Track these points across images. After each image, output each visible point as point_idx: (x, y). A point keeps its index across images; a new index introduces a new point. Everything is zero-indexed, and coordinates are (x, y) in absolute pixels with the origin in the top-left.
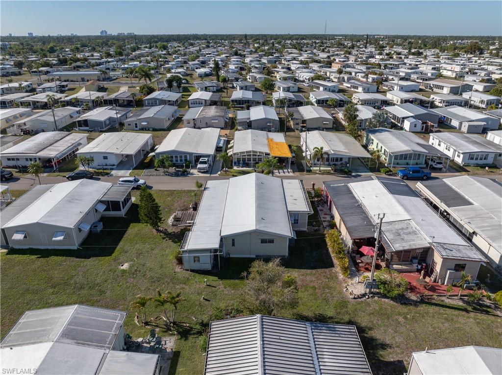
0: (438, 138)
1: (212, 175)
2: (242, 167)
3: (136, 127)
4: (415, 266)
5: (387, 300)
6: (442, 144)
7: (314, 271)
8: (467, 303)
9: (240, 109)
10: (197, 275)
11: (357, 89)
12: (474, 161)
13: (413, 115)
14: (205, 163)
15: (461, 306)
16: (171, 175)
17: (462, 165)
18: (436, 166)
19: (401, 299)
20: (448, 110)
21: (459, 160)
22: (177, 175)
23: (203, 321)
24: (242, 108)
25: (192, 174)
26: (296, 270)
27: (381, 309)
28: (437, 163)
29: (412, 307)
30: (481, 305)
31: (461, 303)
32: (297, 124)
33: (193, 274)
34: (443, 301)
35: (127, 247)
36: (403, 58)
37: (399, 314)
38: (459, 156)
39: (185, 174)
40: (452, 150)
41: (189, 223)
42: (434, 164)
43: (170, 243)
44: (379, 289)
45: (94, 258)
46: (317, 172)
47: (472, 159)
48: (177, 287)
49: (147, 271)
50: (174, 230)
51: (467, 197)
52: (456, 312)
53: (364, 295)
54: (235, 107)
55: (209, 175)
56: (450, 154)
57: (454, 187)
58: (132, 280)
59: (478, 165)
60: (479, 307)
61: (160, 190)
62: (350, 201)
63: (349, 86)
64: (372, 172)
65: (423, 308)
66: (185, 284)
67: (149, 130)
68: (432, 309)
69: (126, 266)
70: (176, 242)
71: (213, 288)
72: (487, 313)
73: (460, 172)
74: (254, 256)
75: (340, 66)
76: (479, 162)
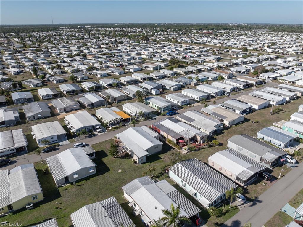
0: (169, 97)
3: (34, 118)
4: (193, 142)
5: (192, 152)
6: (172, 99)
8: (208, 146)
9: (72, 95)
10: (144, 164)
11: (115, 73)
12: (184, 104)
13: (153, 87)
14: (100, 128)
16: (88, 137)
17: (181, 106)
19: (196, 150)
20: (162, 81)
21: (180, 104)
22: (91, 136)
24: (73, 94)
25: (96, 134)
27: (193, 154)
29: (198, 151)
30: (211, 145)
31: (207, 147)
32: (112, 100)
33: (142, 164)
34: (203, 147)
36: (116, 46)
37: (197, 154)
38: (179, 103)
39: (94, 135)
40: (176, 101)
41: (123, 151)
42: (174, 108)
44: (190, 149)
45: (106, 173)
46: (141, 120)
47: (183, 103)
49: (128, 169)
50: (120, 156)
51: (193, 118)
52: (207, 149)
53: (187, 152)
54: (69, 95)
55: (104, 133)
56: (176, 102)
57: (187, 116)
58: (127, 173)
59: (185, 105)
60: (211, 146)
61: (94, 144)
62: (166, 128)
63: (110, 72)
64: (158, 116)
65: (201, 150)
66: (143, 168)
67: (42, 118)
68: (203, 150)
69: (120, 171)
70: (125, 159)
71: (152, 165)
72: (212, 147)
73: (182, 109)
74: (153, 154)
75: (92, 57)
76: (185, 104)
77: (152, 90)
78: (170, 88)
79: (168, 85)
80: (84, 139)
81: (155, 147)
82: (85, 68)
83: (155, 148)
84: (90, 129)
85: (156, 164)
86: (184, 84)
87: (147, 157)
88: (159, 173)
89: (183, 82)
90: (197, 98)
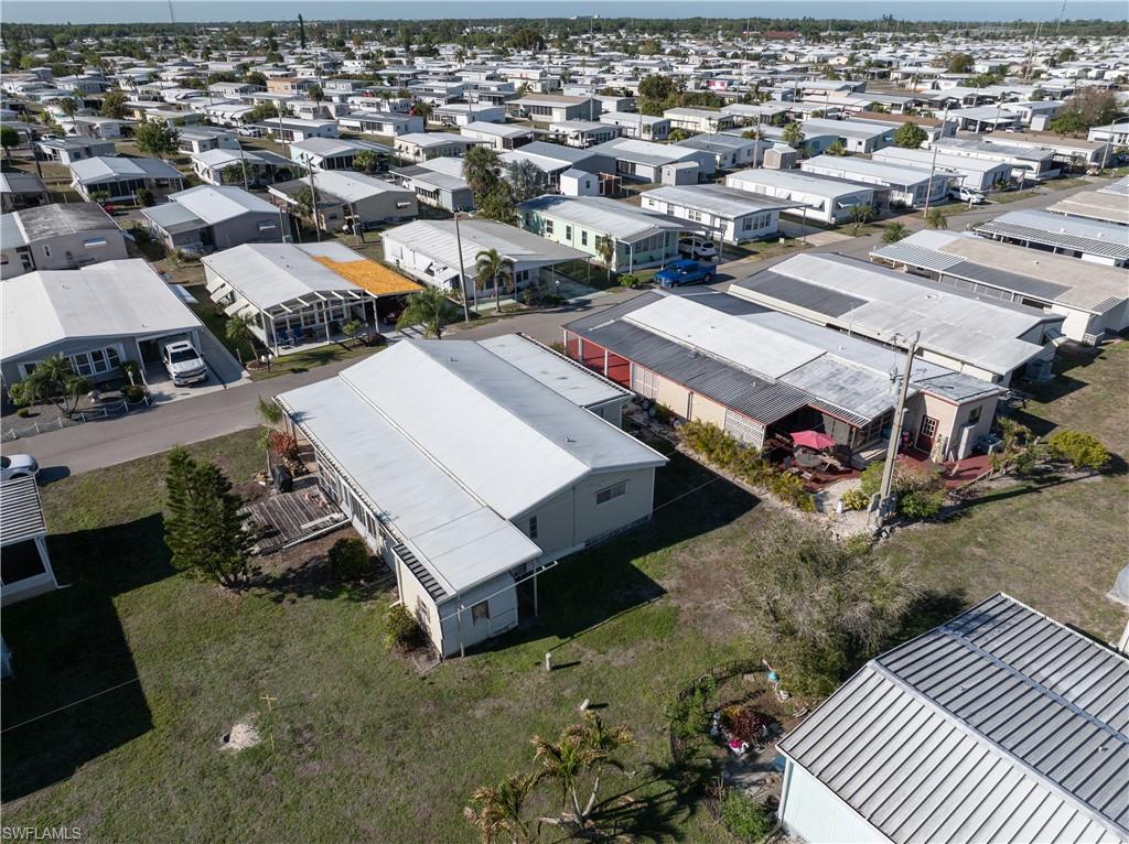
0: (662, 198)
1: (229, 386)
2: (297, 344)
5: (918, 526)
6: (678, 209)
7: (735, 525)
8: (1019, 475)
10: (492, 656)
11: (380, 129)
12: (753, 233)
13: (571, 163)
14: (190, 355)
15: (1017, 486)
16: (96, 416)
17: (735, 244)
18: (704, 253)
19: (941, 515)
20: (614, 147)
21: (728, 235)
22: (113, 411)
23: (651, 764)
25: (161, 397)
26: (701, 537)
27: (929, 547)
28: (705, 246)
29: (965, 522)
30: (1039, 473)
31: (1014, 482)
32: (333, 217)
33: (480, 658)
34: (989, 488)
35: (180, 677)
36: (405, 63)
37: (964, 543)
38: (722, 227)
39: (140, 402)
41: (316, 528)
42: (699, 249)
43: (310, 604)
44: (901, 507)
45: (91, 767)
46: (494, 313)
47: (749, 227)
48: (479, 714)
49: (335, 716)
50: (286, 565)
51: (844, 292)
52: (1025, 500)
55: (221, 387)
57: (803, 279)
58: (314, 765)
60: (1043, 477)
61: (108, 469)
62: (668, 351)
63: (358, 124)
64: (602, 289)
65: (980, 513)
66: (488, 695)
68: (993, 509)
69: (241, 736)
70: (330, 597)
71: (575, 669)
72: (1058, 481)
73: (744, 257)
74: (581, 546)
75: (289, 84)
76: (762, 231)
77: (562, 176)
78: (659, 171)
79: (647, 159)
80: (54, 428)
81: (601, 486)
82: (238, 116)
83: (604, 496)
84: (123, 356)
85: (619, 657)
86: (730, 159)
87: (524, 591)
88: (659, 772)
89: (724, 150)
90: (821, 208)
